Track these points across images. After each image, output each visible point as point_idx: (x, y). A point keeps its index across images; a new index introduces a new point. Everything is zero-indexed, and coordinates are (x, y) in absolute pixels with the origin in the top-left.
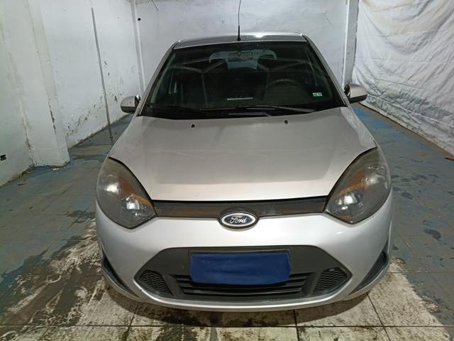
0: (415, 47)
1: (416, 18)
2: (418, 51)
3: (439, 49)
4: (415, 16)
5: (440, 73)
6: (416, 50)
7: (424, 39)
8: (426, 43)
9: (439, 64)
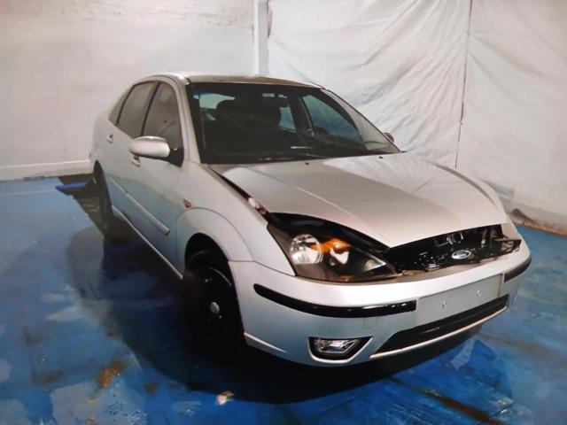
0: (366, 99)
1: (363, 67)
2: (371, 103)
3: (403, 100)
4: (360, 66)
5: (408, 124)
6: (369, 101)
7: (379, 90)
8: (382, 95)
9: (405, 115)
